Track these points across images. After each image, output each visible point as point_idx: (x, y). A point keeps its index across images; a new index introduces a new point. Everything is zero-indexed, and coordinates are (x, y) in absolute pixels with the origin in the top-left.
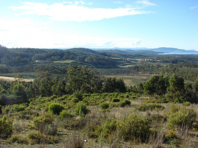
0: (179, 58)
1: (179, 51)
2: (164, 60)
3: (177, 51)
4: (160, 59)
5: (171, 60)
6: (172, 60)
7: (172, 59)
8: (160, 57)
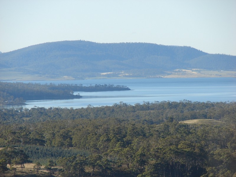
0: (215, 141)
1: (213, 74)
2: (84, 163)
3: (193, 73)
4: (45, 155)
5: (143, 162)
6: (153, 162)
7: (155, 144)
8: (47, 136)
